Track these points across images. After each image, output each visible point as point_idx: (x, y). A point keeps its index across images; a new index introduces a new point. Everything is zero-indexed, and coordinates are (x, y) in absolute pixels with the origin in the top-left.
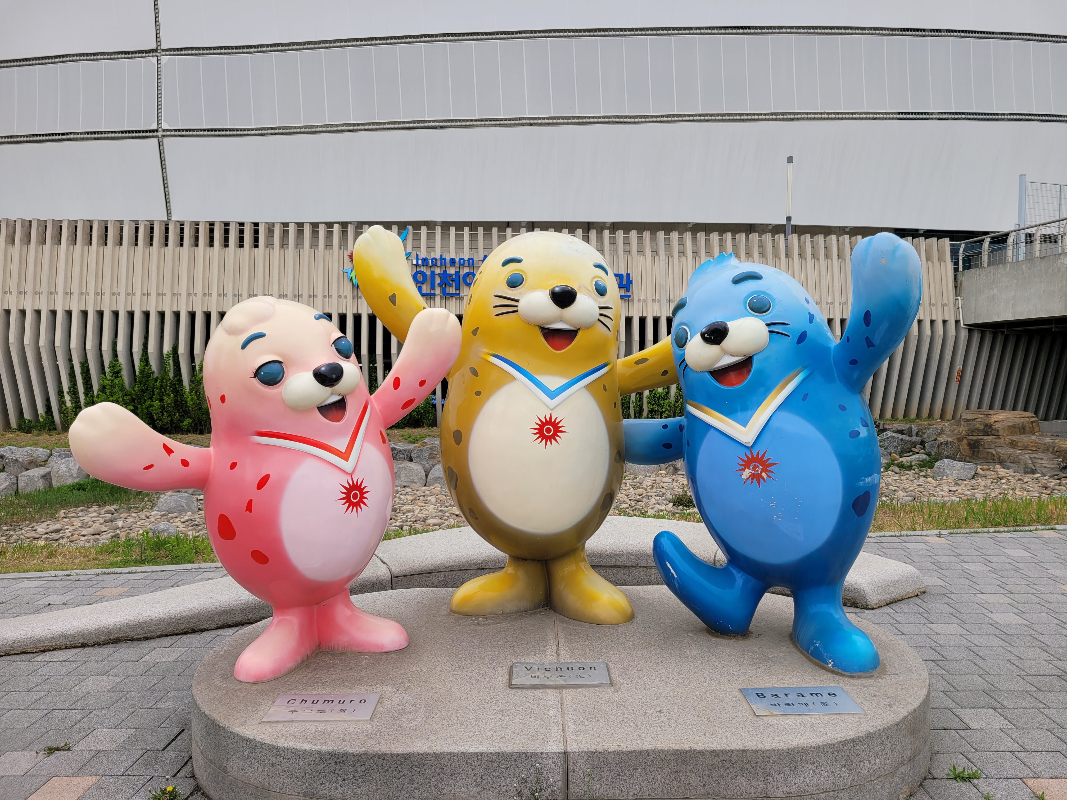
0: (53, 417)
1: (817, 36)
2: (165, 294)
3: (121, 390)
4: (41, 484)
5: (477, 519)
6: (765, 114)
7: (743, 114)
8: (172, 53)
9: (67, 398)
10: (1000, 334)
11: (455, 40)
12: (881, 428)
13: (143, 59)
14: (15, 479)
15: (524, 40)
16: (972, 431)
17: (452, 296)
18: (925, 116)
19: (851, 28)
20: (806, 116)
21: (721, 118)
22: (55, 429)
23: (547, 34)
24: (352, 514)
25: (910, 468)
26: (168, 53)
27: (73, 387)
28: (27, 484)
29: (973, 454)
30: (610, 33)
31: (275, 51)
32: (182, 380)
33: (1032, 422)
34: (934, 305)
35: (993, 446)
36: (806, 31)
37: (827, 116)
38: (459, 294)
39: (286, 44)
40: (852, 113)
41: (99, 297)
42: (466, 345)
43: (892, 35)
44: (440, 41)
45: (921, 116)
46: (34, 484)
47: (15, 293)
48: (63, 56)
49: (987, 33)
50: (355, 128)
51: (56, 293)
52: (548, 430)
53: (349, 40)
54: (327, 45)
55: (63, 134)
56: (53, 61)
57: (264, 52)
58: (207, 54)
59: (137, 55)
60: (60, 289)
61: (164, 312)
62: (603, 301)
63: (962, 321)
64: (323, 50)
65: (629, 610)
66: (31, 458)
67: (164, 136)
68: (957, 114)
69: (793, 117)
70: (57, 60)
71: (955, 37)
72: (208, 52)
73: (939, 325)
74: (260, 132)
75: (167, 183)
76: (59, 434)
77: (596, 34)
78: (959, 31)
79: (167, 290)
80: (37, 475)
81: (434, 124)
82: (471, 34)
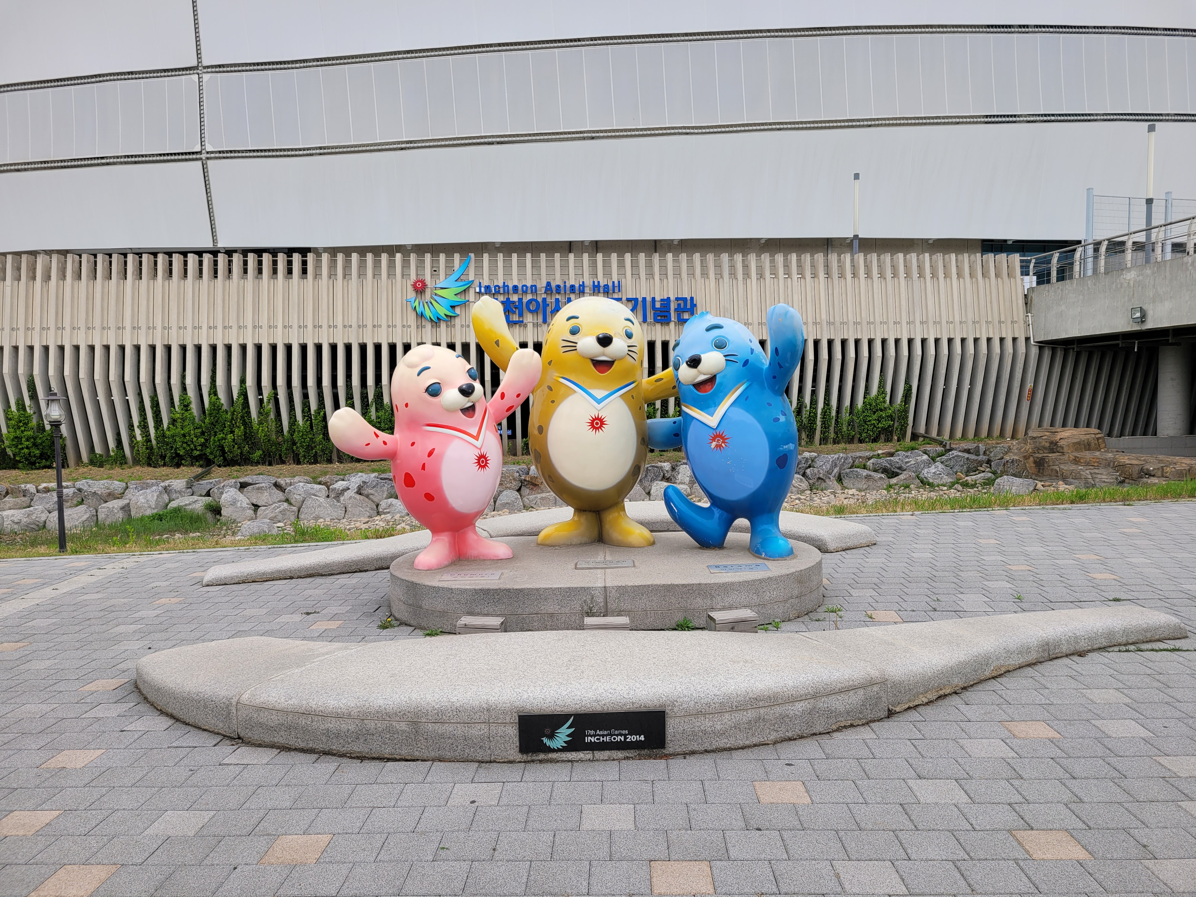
0: (124, 452)
1: (894, 36)
2: (231, 327)
3: (193, 423)
4: (120, 515)
5: (553, 482)
6: (840, 121)
7: (817, 122)
8: (213, 70)
9: (138, 432)
10: (1071, 350)
11: (511, 50)
12: (948, 447)
13: (183, 77)
14: (94, 511)
15: (583, 48)
16: (1038, 449)
17: (516, 323)
18: (1011, 119)
19: (932, 26)
20: (884, 122)
21: (793, 126)
22: (126, 463)
23: (608, 42)
24: (481, 472)
25: (973, 486)
26: (209, 70)
27: (143, 421)
28: (108, 516)
29: (1039, 471)
30: (675, 38)
31: (322, 66)
32: (250, 413)
33: (1098, 439)
34: (1003, 322)
35: (1057, 463)
36: (883, 30)
37: (906, 122)
38: (522, 322)
39: (333, 59)
40: (933, 118)
41: (166, 331)
42: (544, 371)
43: (975, 32)
44: (495, 51)
45: (1007, 119)
46: (114, 515)
47: (83, 329)
48: (100, 76)
49: (1078, 27)
50: (408, 145)
51: (124, 328)
52: (597, 424)
53: (399, 53)
54: (377, 58)
55: (102, 158)
56: (89, 80)
57: (310, 67)
58: (251, 70)
59: (177, 73)
60: (128, 324)
61: (231, 345)
62: (631, 342)
63: (1032, 338)
64: (372, 64)
65: (652, 540)
66: (108, 491)
67: (208, 158)
68: (1045, 115)
69: (870, 123)
70: (93, 80)
71: (1044, 32)
72: (251, 68)
73: (1009, 343)
74: (308, 152)
75: (212, 208)
76: (130, 468)
77: (659, 39)
78: (1048, 26)
79: (233, 323)
80: (116, 506)
81: (490, 140)
82: (527, 43)
